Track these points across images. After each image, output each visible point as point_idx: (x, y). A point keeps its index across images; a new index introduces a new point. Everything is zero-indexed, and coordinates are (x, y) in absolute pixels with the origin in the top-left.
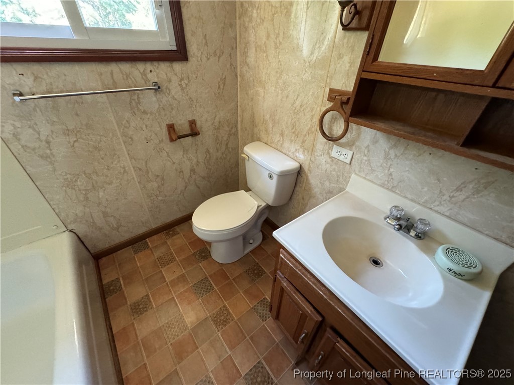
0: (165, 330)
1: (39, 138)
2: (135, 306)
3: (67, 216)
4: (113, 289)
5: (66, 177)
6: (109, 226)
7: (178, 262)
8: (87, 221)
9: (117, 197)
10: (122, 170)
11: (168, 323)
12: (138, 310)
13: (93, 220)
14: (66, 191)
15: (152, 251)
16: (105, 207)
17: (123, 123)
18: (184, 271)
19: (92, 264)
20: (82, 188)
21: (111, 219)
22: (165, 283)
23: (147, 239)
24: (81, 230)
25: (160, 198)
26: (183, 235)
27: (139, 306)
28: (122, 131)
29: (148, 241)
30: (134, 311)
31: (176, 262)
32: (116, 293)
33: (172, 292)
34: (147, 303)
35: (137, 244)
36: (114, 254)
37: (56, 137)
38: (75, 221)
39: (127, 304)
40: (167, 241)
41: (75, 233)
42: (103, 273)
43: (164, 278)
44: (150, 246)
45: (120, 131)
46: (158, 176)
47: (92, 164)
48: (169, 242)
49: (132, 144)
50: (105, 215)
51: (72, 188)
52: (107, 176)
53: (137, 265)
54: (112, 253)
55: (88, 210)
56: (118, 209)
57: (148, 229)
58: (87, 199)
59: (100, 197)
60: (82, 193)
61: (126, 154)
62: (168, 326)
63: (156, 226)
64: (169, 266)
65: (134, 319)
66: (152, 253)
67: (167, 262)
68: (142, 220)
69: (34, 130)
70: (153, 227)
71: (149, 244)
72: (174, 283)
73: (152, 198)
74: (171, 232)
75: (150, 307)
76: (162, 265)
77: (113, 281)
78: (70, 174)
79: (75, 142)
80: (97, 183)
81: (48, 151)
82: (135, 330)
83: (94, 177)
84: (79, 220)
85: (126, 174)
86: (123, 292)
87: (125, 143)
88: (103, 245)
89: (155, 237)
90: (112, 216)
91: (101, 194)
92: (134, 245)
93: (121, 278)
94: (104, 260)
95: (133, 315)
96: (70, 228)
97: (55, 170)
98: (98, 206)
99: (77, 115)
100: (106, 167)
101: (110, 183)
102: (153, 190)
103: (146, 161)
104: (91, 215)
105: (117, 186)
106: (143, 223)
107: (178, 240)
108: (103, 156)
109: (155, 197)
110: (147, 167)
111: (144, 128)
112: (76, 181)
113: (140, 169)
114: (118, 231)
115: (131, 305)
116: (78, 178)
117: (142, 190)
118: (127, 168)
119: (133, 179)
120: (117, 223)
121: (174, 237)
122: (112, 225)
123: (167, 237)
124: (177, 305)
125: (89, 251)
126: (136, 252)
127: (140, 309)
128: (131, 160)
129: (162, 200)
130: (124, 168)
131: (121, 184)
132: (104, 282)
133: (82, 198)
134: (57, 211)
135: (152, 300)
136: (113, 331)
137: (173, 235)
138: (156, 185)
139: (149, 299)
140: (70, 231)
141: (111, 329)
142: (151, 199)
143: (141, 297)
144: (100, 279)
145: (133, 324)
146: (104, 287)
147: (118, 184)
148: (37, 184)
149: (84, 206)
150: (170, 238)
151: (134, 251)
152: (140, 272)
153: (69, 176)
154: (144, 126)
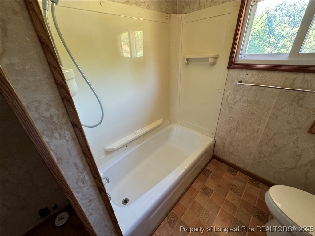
0: (203, 212)
1: (234, 100)
2: (205, 188)
3: (219, 133)
4: (206, 173)
5: (230, 118)
6: (229, 149)
7: (241, 198)
8: (223, 140)
9: (242, 140)
10: (257, 129)
11: (207, 211)
12: (204, 191)
13: (225, 142)
14: (226, 124)
15: (235, 178)
16: (234, 140)
17: (279, 107)
18: (239, 206)
19: (210, 157)
20: (232, 126)
21: (232, 148)
22: (224, 197)
23: (239, 172)
24: (219, 142)
25: (266, 159)
26: (260, 192)
27: (206, 190)
28: (274, 111)
29: (238, 173)
30: (203, 189)
31: (240, 197)
32: (206, 175)
33: (223, 205)
34: (210, 193)
35: (232, 168)
36: (220, 162)
37: (240, 102)
38: (219, 137)
39: (204, 183)
40: (248, 183)
41: (215, 141)
42: (210, 164)
43: (226, 195)
44: (237, 176)
45: (273, 110)
46: (276, 146)
47: (245, 119)
48: (248, 185)
49: (274, 120)
50: (231, 143)
51: (229, 124)
52: (246, 128)
53: (223, 176)
54: (220, 161)
55: (226, 136)
56: (238, 146)
57: (243, 167)
58: (230, 132)
59: (236, 135)
60: (230, 128)
61: (266, 123)
62: (206, 212)
63: (249, 170)
64: (234, 194)
65: (200, 191)
66: (234, 179)
67: (236, 191)
68: (245, 161)
69: (235, 96)
70: (247, 170)
71: (237, 174)
72: (228, 203)
73: (261, 155)
74: (255, 182)
75: (209, 196)
76: (232, 189)
77: (209, 170)
78: (232, 118)
79: (245, 106)
80: (239, 128)
81: (233, 106)
82: (197, 194)
83: (241, 125)
84: (220, 137)
85: (257, 133)
86: (208, 178)
87: (270, 117)
88: (220, 155)
89: (243, 175)
90: (233, 146)
91: (237, 134)
92: (230, 167)
93: (212, 173)
94: (214, 160)
95: (202, 190)
96: (216, 138)
97: (229, 114)
98: (232, 138)
99: (256, 95)
100: (250, 124)
101: (245, 132)
102: (265, 152)
103: (275, 134)
104: (226, 139)
105: (247, 135)
106: (244, 162)
107: (254, 190)
108: (253, 118)
109: (263, 156)
110: (273, 136)
111: (292, 115)
112: (232, 122)
113: (267, 135)
114: (230, 155)
115: (204, 185)
116: (234, 122)
117: (258, 146)
118: (260, 131)
119: (259, 138)
120: (232, 151)
121: (254, 187)
122: (229, 150)
123: (250, 181)
124: (218, 212)
125: (214, 152)
126: (228, 171)
127: (206, 191)
128: (266, 128)
129: (266, 161)
130: (258, 129)
131: (250, 136)
132: (207, 168)
133: (228, 131)
134: (217, 129)
135: (212, 194)
136: (193, 185)
137: (254, 185)
138: (270, 149)
139: (212, 193)
140: (215, 139)
141: (192, 184)
142: (259, 155)
143: (211, 188)
144: (207, 165)
145: (198, 192)
146: (205, 169)
147: (248, 135)
148: (220, 116)
149: (227, 134)
150: (251, 184)
151: (228, 170)
152: (220, 180)
153: (231, 119)
154: (293, 114)
